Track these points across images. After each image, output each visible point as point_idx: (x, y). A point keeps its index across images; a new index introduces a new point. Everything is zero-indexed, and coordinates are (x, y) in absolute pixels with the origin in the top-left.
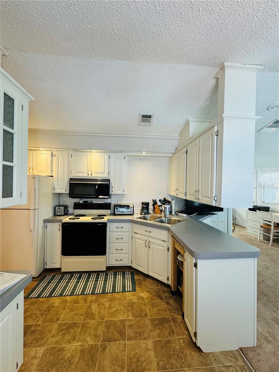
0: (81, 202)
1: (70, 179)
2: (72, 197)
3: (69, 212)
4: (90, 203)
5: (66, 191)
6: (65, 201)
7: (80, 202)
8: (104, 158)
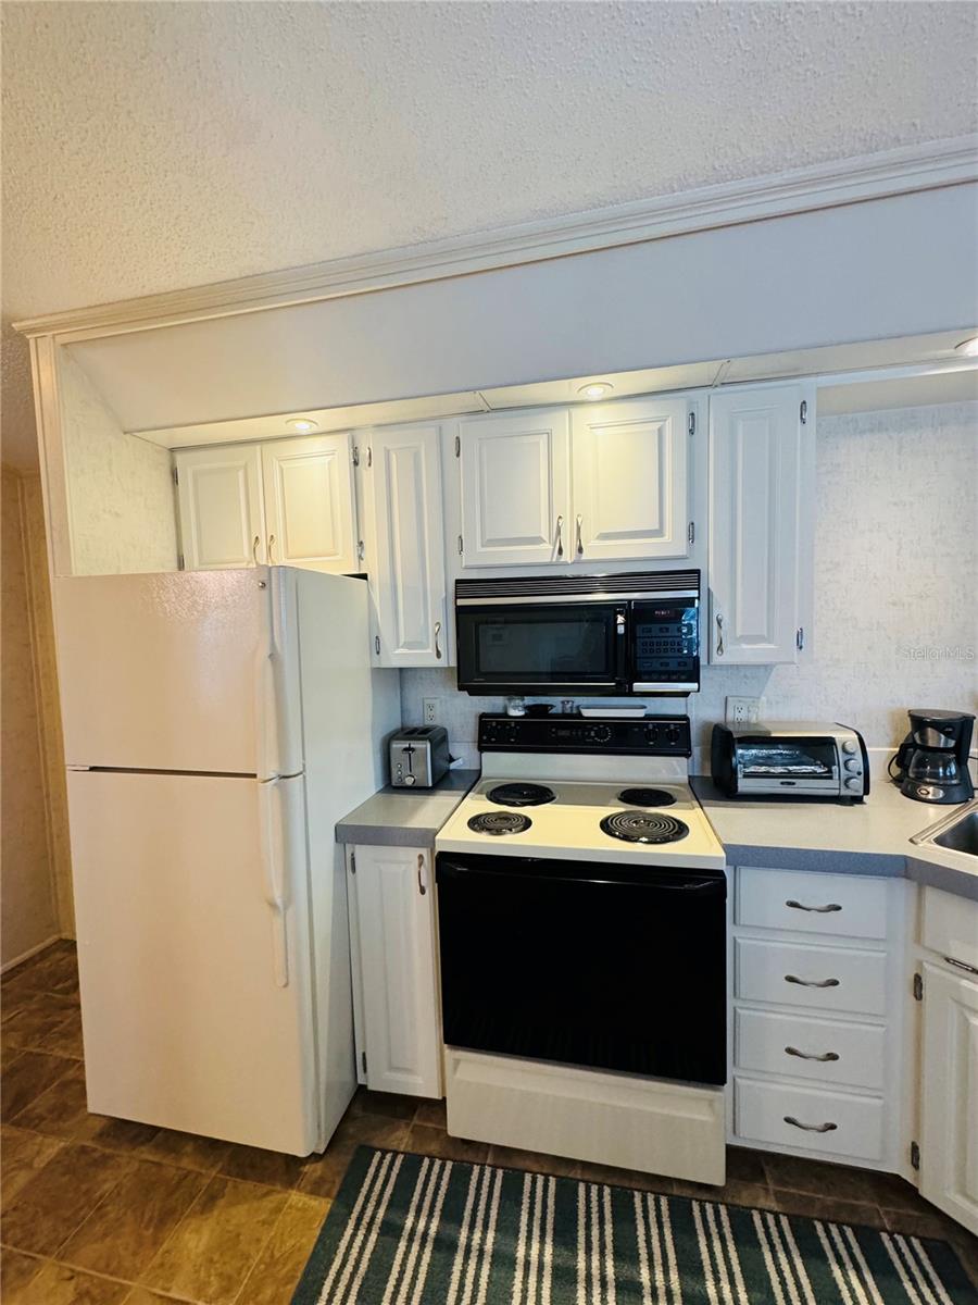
0: (516, 712)
1: (458, 582)
2: (473, 692)
3: (453, 766)
4: (564, 715)
5: (439, 655)
6: (431, 707)
7: (513, 713)
8: (660, 431)
